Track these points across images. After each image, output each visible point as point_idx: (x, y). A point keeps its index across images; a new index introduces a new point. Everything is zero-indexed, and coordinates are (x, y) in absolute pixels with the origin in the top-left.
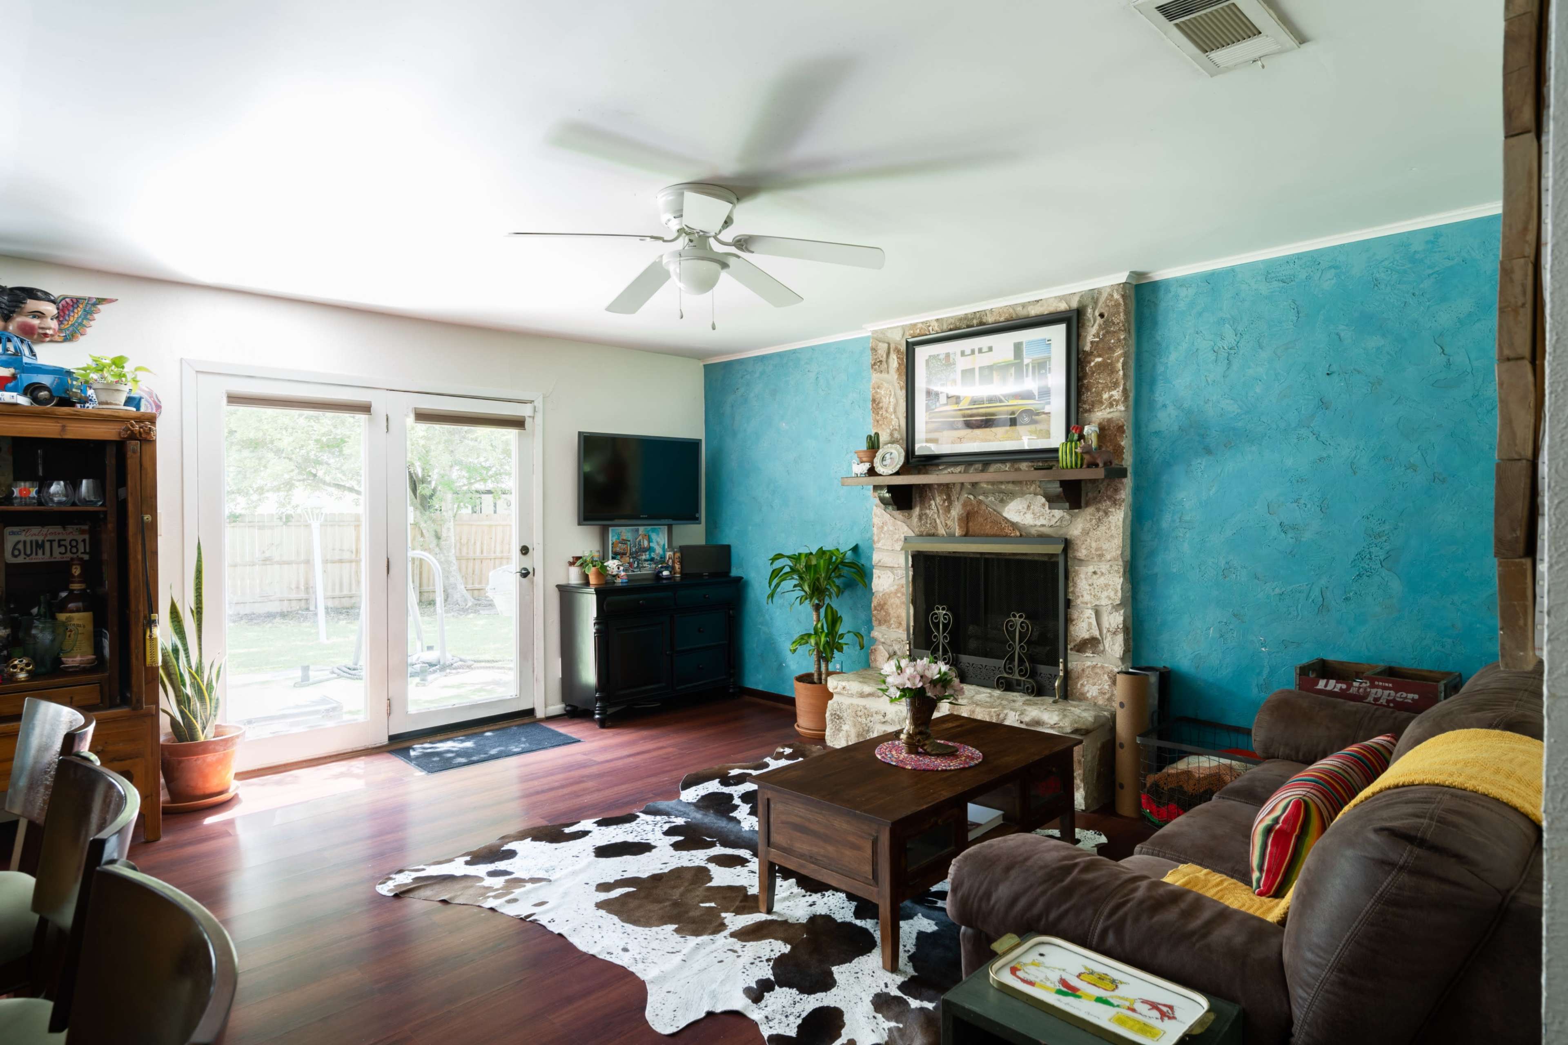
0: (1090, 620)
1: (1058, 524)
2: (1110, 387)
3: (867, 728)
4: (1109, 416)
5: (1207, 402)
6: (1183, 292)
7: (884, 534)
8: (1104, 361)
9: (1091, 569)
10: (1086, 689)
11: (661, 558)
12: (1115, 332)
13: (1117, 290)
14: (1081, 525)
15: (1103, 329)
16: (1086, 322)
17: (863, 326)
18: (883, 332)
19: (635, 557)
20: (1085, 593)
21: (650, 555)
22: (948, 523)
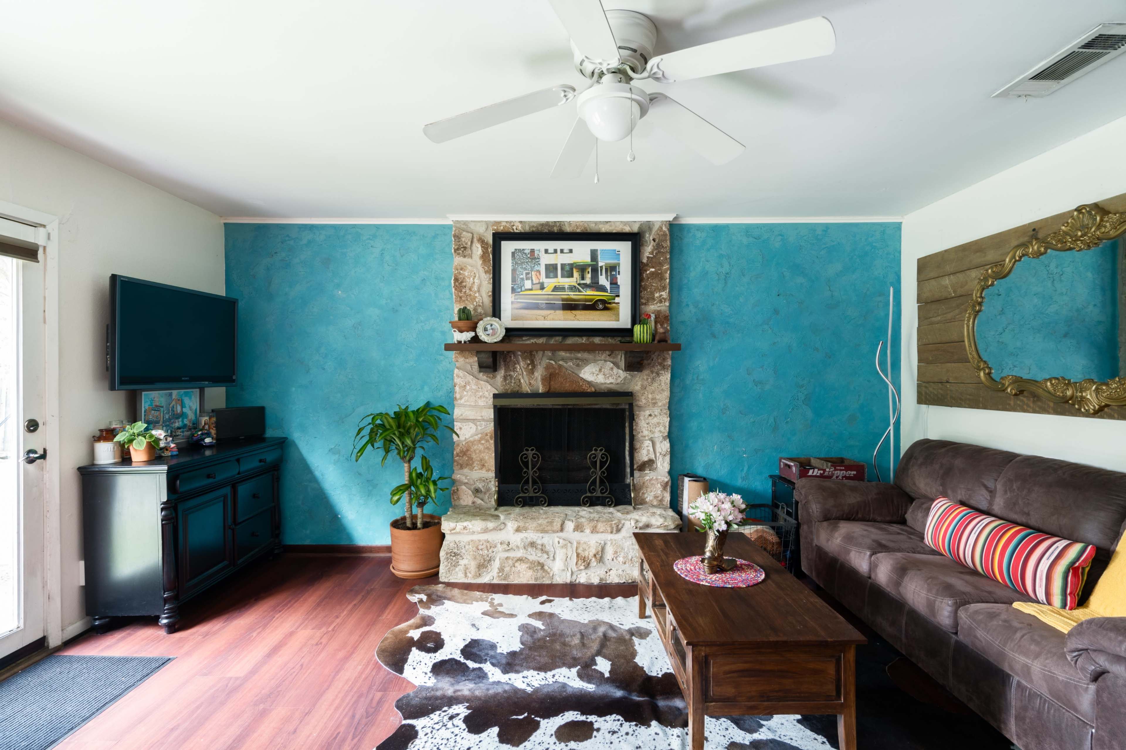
0: (649, 448)
1: (622, 382)
2: (660, 289)
3: (488, 559)
4: (659, 309)
5: (713, 305)
6: (699, 234)
7: (467, 392)
8: (656, 271)
9: (647, 413)
10: (646, 495)
11: (194, 424)
12: (663, 253)
13: (665, 225)
14: (640, 383)
15: (656, 249)
16: (644, 243)
17: (448, 215)
18: (465, 223)
19: (168, 425)
20: (644, 430)
21: (183, 421)
22: (532, 382)
